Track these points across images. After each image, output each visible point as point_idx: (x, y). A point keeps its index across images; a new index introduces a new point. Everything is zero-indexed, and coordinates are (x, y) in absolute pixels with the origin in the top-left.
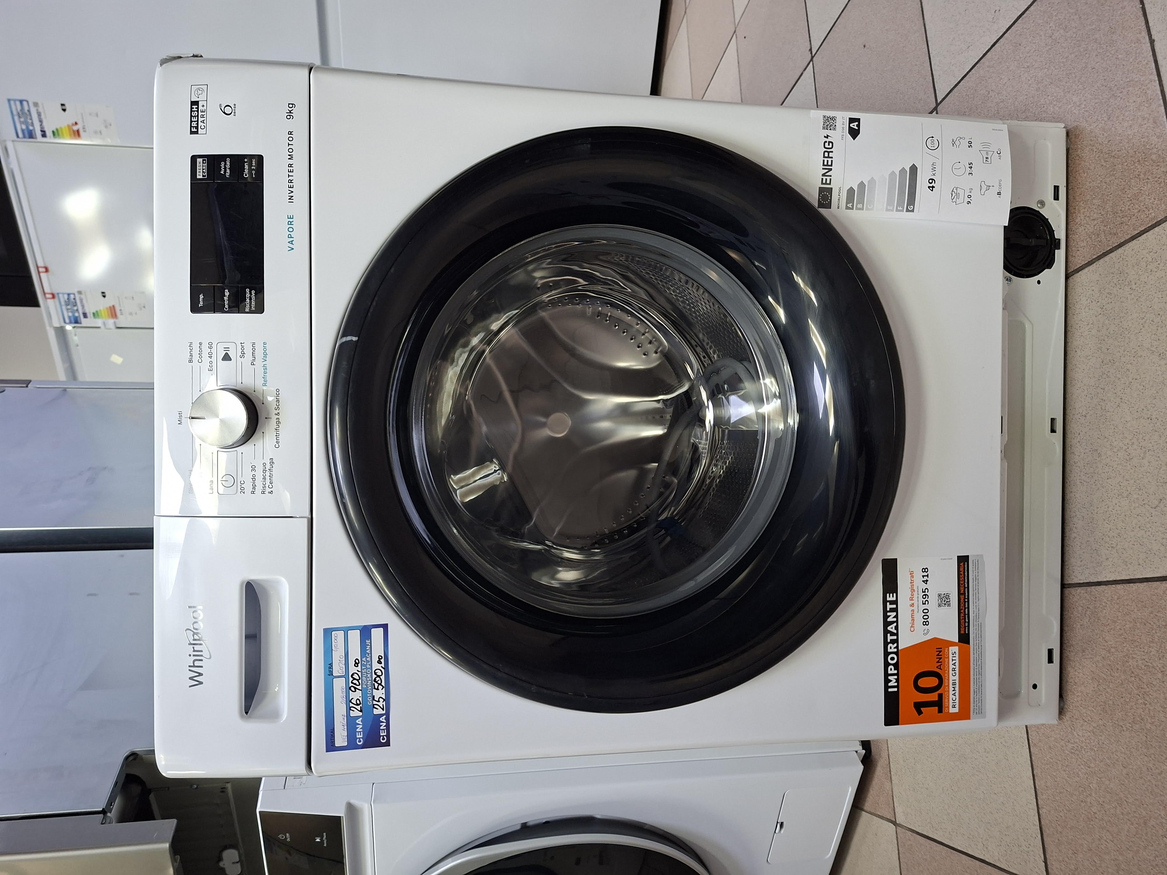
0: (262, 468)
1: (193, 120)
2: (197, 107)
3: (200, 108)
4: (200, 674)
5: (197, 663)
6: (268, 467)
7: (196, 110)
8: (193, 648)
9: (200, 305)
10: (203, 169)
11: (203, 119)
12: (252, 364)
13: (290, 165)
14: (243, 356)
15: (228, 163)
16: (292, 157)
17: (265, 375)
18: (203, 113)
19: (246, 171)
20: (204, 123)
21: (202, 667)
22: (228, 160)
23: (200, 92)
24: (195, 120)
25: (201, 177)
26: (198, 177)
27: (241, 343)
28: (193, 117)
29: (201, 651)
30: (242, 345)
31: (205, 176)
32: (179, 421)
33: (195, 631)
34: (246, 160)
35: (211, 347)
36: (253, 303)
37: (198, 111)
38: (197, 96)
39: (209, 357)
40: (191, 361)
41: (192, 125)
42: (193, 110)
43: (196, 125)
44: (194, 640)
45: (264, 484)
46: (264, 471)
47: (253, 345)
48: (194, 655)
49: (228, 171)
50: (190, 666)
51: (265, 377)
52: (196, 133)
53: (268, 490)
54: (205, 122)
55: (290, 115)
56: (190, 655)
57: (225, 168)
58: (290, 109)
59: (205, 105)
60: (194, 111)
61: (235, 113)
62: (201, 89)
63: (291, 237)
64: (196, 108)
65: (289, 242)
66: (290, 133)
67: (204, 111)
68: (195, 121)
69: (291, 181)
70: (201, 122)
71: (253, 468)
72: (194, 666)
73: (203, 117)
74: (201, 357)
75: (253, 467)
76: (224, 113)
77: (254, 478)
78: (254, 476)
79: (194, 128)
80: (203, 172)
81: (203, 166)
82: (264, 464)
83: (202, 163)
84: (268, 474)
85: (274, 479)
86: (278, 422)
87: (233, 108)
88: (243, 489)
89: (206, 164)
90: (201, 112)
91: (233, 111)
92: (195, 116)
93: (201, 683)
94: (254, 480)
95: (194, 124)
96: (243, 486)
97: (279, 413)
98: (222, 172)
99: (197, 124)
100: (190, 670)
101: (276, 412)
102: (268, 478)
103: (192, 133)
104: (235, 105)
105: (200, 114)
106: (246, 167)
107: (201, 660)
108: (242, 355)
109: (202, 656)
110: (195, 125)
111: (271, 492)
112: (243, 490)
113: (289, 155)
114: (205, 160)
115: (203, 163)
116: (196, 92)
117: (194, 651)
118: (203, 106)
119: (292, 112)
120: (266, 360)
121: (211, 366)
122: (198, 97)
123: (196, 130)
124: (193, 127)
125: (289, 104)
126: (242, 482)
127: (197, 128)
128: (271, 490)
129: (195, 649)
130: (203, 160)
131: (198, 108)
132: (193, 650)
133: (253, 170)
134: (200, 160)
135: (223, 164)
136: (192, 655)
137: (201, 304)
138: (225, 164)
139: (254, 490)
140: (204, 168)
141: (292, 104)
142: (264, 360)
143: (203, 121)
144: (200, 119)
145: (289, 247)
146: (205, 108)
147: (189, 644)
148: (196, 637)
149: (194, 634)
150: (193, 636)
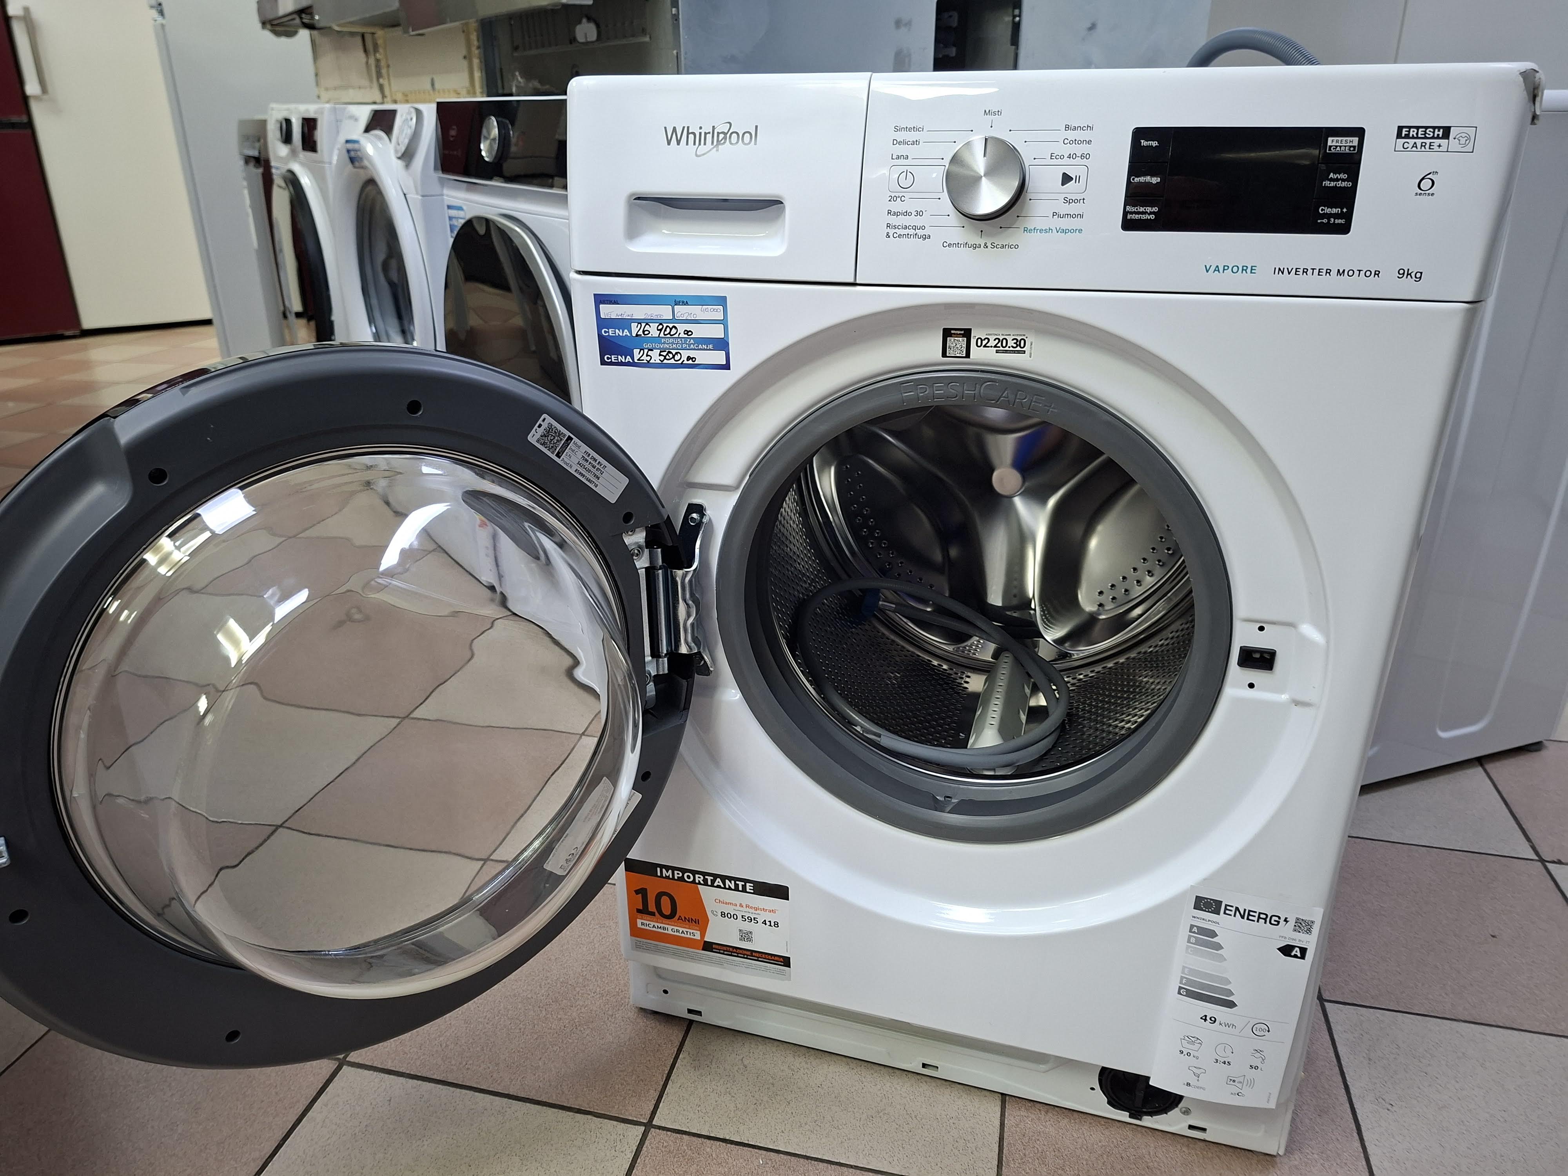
0: (919, 225)
1: (1420, 130)
2: (1441, 136)
3: (1437, 142)
4: (678, 142)
5: (691, 136)
6: (920, 232)
7: (1436, 136)
8: (709, 133)
9: (1142, 141)
10: (1340, 147)
11: (1419, 146)
12: (1055, 214)
13: (1328, 272)
14: (1065, 202)
15: (1344, 184)
16: (1340, 275)
17: (1038, 231)
18: (1427, 146)
19: (1328, 210)
20: (1413, 147)
21: (687, 144)
22: (1350, 184)
23: (1463, 141)
24: (1420, 133)
25: (1329, 143)
26: (1330, 139)
27: (1084, 199)
28: (1425, 131)
29: (705, 144)
30: (1082, 201)
31: (1330, 150)
32: (989, 111)
33: (728, 135)
34: (1345, 210)
35: (1083, 157)
36: (1137, 216)
37: (1433, 138)
38: (1457, 137)
39: (1070, 155)
40: (1067, 127)
41: (1412, 130)
42: (1436, 130)
43: (1411, 135)
44: (718, 133)
45: (899, 227)
46: (915, 228)
47: (1079, 216)
48: (700, 133)
49: (1333, 184)
50: (688, 128)
51: (1036, 231)
52: (1399, 136)
53: (891, 232)
54: (1414, 149)
55: (1404, 274)
56: (701, 128)
57: (1337, 180)
58: (1413, 275)
59: (1441, 149)
60: (1434, 132)
61: (1420, 194)
62: (1468, 142)
63: (1224, 270)
64: (1438, 135)
65: (1217, 266)
66: (1377, 273)
67: (1431, 147)
68: (1417, 134)
69: (1305, 271)
70: (1415, 143)
71: (919, 213)
72: (688, 133)
73: (1422, 146)
74: (1071, 142)
75: (921, 213)
76: (1423, 179)
77: (906, 213)
78: (910, 214)
79: (1407, 133)
80: (1337, 146)
81: (1345, 146)
82: (923, 228)
83: (1351, 144)
84: (912, 232)
85: (905, 239)
86: (975, 247)
87: (1427, 192)
88: (895, 199)
89: (1347, 151)
90: (1430, 143)
91: (1423, 192)
92: (1426, 133)
93: (669, 144)
94: (905, 214)
95: (1413, 132)
96: (899, 199)
97: (987, 247)
98: (1331, 175)
99: (1413, 137)
100: (684, 127)
101: (989, 245)
102: (906, 232)
103: (1400, 129)
104: (1433, 194)
105: (1428, 141)
106: (1335, 211)
107: (695, 144)
108: (1068, 200)
109: (700, 144)
110: (1411, 133)
111: (888, 236)
112: (892, 199)
113: (1344, 271)
114: (1354, 150)
115: (1350, 147)
116: (1463, 135)
117: (706, 134)
118: (1439, 146)
119: (1409, 276)
120: (1058, 232)
121: (1057, 157)
122: (1455, 139)
123: (1403, 135)
124: (1409, 131)
125: (1421, 273)
126: (903, 199)
127: (1407, 136)
128: (891, 236)
129: (708, 135)
130: (1354, 147)
131: (1438, 137)
132: (707, 132)
133: (1329, 221)
134: (1355, 141)
135: (1344, 176)
136: (701, 131)
137: (1144, 143)
138: (1343, 180)
139: (892, 213)
140: (1343, 148)
141: (1420, 278)
142: (1058, 229)
143: (1416, 147)
144: (1419, 142)
145: (1211, 266)
146: (1436, 148)
147: (713, 127)
148: (721, 136)
149: (725, 134)
150: (723, 133)
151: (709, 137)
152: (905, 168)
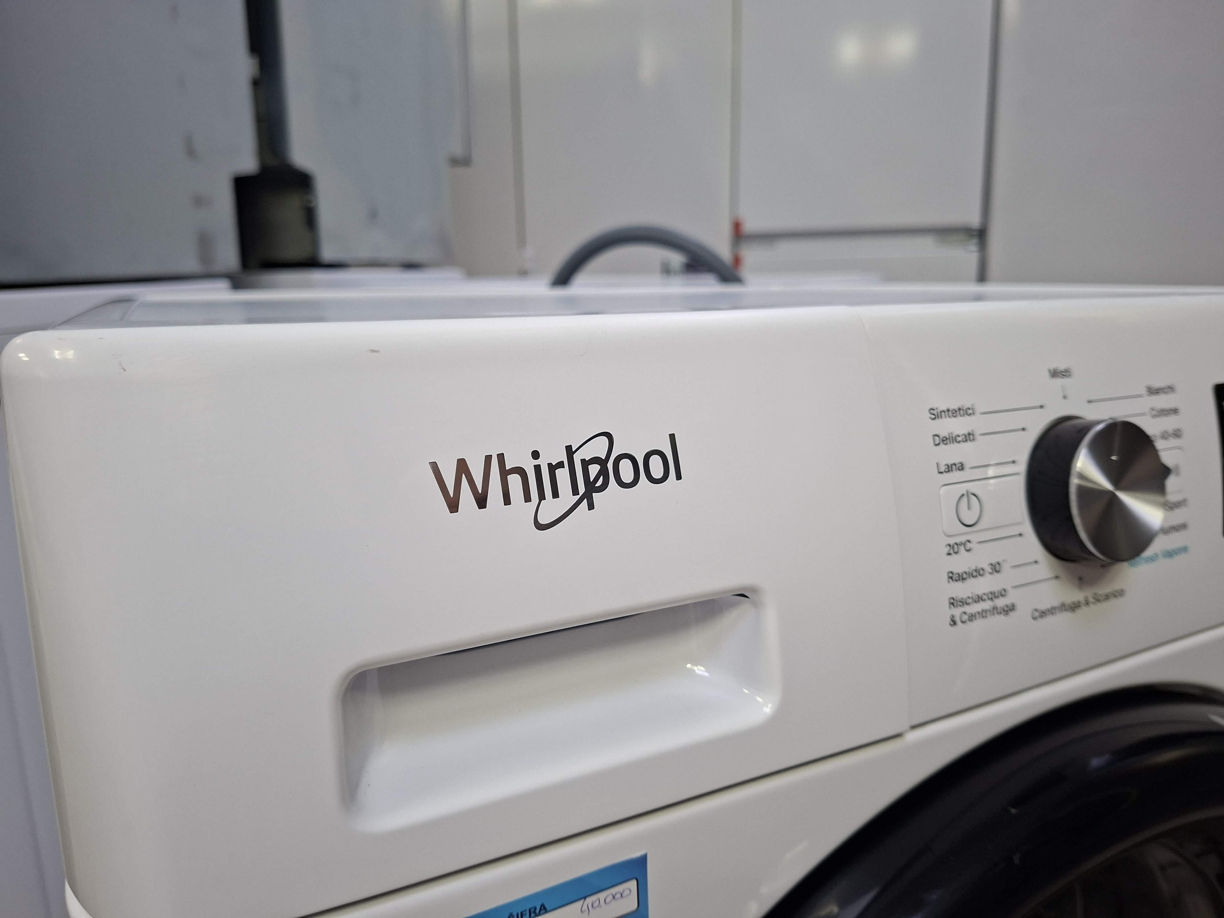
0: (996, 588)
4: (482, 502)
5: (515, 481)
6: (1001, 602)
8: (560, 465)
14: (1168, 508)
17: (1144, 561)
21: (507, 500)
27: (1189, 500)
29: (555, 495)
30: (1184, 502)
32: (1056, 371)
33: (610, 465)
40: (1153, 391)
44: (585, 464)
45: (967, 600)
46: (993, 596)
47: (1184, 527)
48: (538, 468)
50: (501, 457)
51: (1141, 562)
53: (957, 612)
56: (536, 455)
71: (996, 568)
72: (504, 473)
75: (996, 565)
77: (978, 573)
78: (980, 572)
82: (1003, 593)
84: (987, 605)
85: (979, 623)
86: (1074, 607)
88: (956, 550)
93: (453, 505)
94: (973, 573)
96: (962, 548)
97: (1088, 604)
100: (488, 458)
101: (1091, 599)
102: (980, 607)
107: (528, 499)
108: (1170, 505)
109: (542, 497)
111: (954, 623)
112: (953, 549)
117: (552, 468)
120: (1164, 558)
126: (969, 546)
128: (956, 620)
129: (558, 472)
132: (554, 463)
136: (537, 462)
139: (953, 577)
142: (1164, 553)
147: (569, 448)
148: (594, 469)
149: (602, 462)
150: (595, 460)
151: (563, 475)
152: (962, 488)
